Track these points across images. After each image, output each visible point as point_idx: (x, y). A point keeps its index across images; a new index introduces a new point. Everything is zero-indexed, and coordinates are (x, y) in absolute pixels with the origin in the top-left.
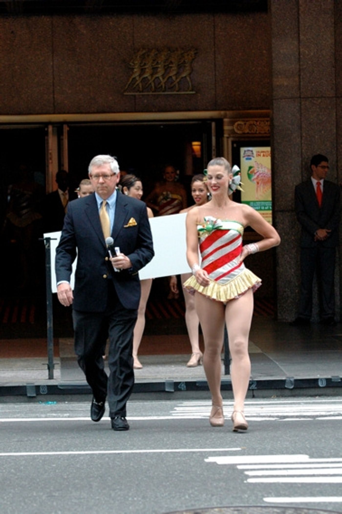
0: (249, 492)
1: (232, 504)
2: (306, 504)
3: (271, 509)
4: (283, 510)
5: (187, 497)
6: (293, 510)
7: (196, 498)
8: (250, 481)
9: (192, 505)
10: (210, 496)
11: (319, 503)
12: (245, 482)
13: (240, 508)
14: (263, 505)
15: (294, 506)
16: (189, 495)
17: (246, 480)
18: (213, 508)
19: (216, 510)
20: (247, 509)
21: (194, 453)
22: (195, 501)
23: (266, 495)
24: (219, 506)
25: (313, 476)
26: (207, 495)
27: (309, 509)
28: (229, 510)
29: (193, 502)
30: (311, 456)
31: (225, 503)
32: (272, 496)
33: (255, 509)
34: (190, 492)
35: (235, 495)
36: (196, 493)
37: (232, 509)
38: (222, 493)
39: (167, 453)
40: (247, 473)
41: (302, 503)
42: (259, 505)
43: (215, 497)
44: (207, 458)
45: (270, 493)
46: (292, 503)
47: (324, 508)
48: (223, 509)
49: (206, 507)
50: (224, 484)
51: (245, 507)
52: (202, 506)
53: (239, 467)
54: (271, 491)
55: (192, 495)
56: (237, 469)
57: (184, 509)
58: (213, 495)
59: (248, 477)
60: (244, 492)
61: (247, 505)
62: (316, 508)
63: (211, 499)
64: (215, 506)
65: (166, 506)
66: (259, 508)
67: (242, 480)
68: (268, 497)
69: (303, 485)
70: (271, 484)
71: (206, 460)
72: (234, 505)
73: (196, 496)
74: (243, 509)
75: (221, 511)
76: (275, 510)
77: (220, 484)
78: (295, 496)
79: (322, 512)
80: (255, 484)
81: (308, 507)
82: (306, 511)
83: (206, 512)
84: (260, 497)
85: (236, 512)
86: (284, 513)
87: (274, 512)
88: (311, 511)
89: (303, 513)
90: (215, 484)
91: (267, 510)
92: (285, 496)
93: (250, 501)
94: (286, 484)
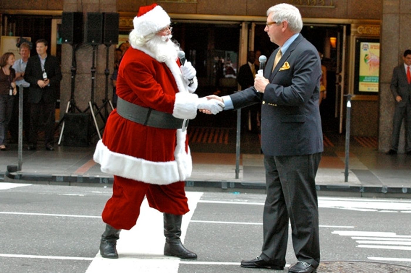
0: (358, 253)
2: (394, 262)
3: (372, 264)
4: (379, 265)
6: (386, 265)
7: (326, 255)
8: (359, 246)
10: (334, 254)
11: (401, 262)
12: (356, 247)
13: (353, 262)
14: (367, 261)
15: (386, 262)
17: (357, 246)
18: (336, 261)
19: (338, 262)
20: (357, 263)
21: (325, 228)
22: (325, 256)
23: (369, 255)
24: (340, 260)
25: (398, 245)
26: (333, 253)
28: (346, 263)
30: (397, 234)
31: (344, 259)
32: (373, 256)
33: (362, 263)
35: (350, 254)
36: (326, 252)
37: (348, 262)
38: (342, 253)
40: (357, 241)
41: (391, 261)
42: (365, 261)
43: (337, 255)
44: (333, 231)
45: (372, 254)
46: (384, 261)
47: (405, 265)
48: (342, 262)
49: (332, 260)
50: (343, 247)
52: (330, 260)
53: (353, 238)
54: (372, 253)
55: (324, 253)
56: (351, 239)
58: (336, 254)
59: (358, 244)
60: (356, 253)
61: (357, 260)
62: (400, 265)
63: (335, 256)
64: (338, 260)
66: (365, 263)
67: (355, 246)
68: (370, 256)
69: (392, 250)
70: (372, 249)
71: (332, 233)
72: (349, 260)
73: (326, 253)
74: (355, 263)
75: (341, 263)
76: (374, 264)
77: (341, 248)
78: (387, 257)
79: (403, 268)
80: (362, 249)
81: (395, 264)
82: (393, 266)
83: (332, 263)
84: (365, 256)
85: (350, 264)
86: (380, 267)
87: (373, 266)
88: (396, 266)
89: (391, 267)
90: (338, 247)
91: (369, 264)
92: (381, 256)
93: (359, 259)
94: (381, 249)
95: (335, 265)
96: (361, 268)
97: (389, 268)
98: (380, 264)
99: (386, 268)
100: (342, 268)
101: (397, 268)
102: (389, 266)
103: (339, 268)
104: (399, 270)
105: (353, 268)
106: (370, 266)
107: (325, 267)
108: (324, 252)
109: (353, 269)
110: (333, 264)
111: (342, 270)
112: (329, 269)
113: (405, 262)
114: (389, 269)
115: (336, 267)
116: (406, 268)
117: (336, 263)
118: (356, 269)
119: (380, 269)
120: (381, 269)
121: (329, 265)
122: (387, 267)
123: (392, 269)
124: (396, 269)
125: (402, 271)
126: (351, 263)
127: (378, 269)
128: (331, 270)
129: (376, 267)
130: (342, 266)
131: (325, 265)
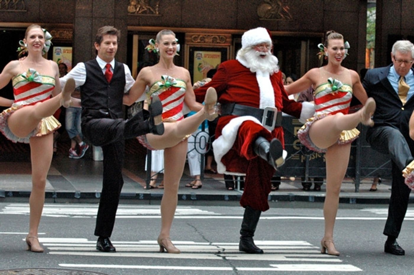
0: (50, 260)
2: (85, 268)
3: (63, 270)
4: (70, 271)
5: (11, 261)
6: (77, 272)
8: (50, 253)
10: (25, 261)
11: (93, 268)
12: (48, 254)
13: (44, 270)
14: (58, 268)
16: (12, 260)
17: (48, 253)
18: (26, 269)
19: (29, 270)
20: (48, 270)
21: (16, 235)
22: (16, 264)
24: (31, 267)
25: (90, 251)
26: (23, 261)
28: (36, 270)
29: (14, 265)
30: (89, 240)
31: (34, 266)
32: (64, 263)
33: (53, 270)
35: (41, 261)
37: (39, 270)
38: (33, 260)
40: (49, 248)
41: (82, 268)
42: (55, 268)
43: (28, 262)
45: (63, 261)
46: (76, 268)
47: (96, 272)
48: (33, 270)
49: (22, 268)
50: (34, 255)
51: (47, 269)
52: (20, 268)
53: (44, 245)
55: (14, 261)
57: (9, 269)
58: (27, 261)
59: (49, 251)
60: (47, 259)
61: (48, 267)
62: (92, 271)
63: (26, 264)
64: (28, 267)
66: (56, 270)
68: (61, 263)
69: (84, 257)
70: (63, 255)
72: (40, 268)
73: (17, 261)
74: (46, 270)
76: (65, 271)
77: (32, 255)
78: (78, 263)
79: (94, 274)
80: (54, 255)
81: (86, 270)
82: (85, 272)
83: (23, 271)
84: (56, 263)
85: (41, 272)
86: (71, 273)
87: (65, 272)
88: (88, 273)
89: (83, 274)
91: (60, 271)
92: (72, 263)
93: (50, 265)
94: (73, 256)
102: (80, 273)
106: (61, 273)
108: (15, 259)
113: (96, 268)
117: (26, 271)
121: (20, 273)
122: (78, 274)
129: (67, 273)
130: (32, 273)
131: (15, 273)
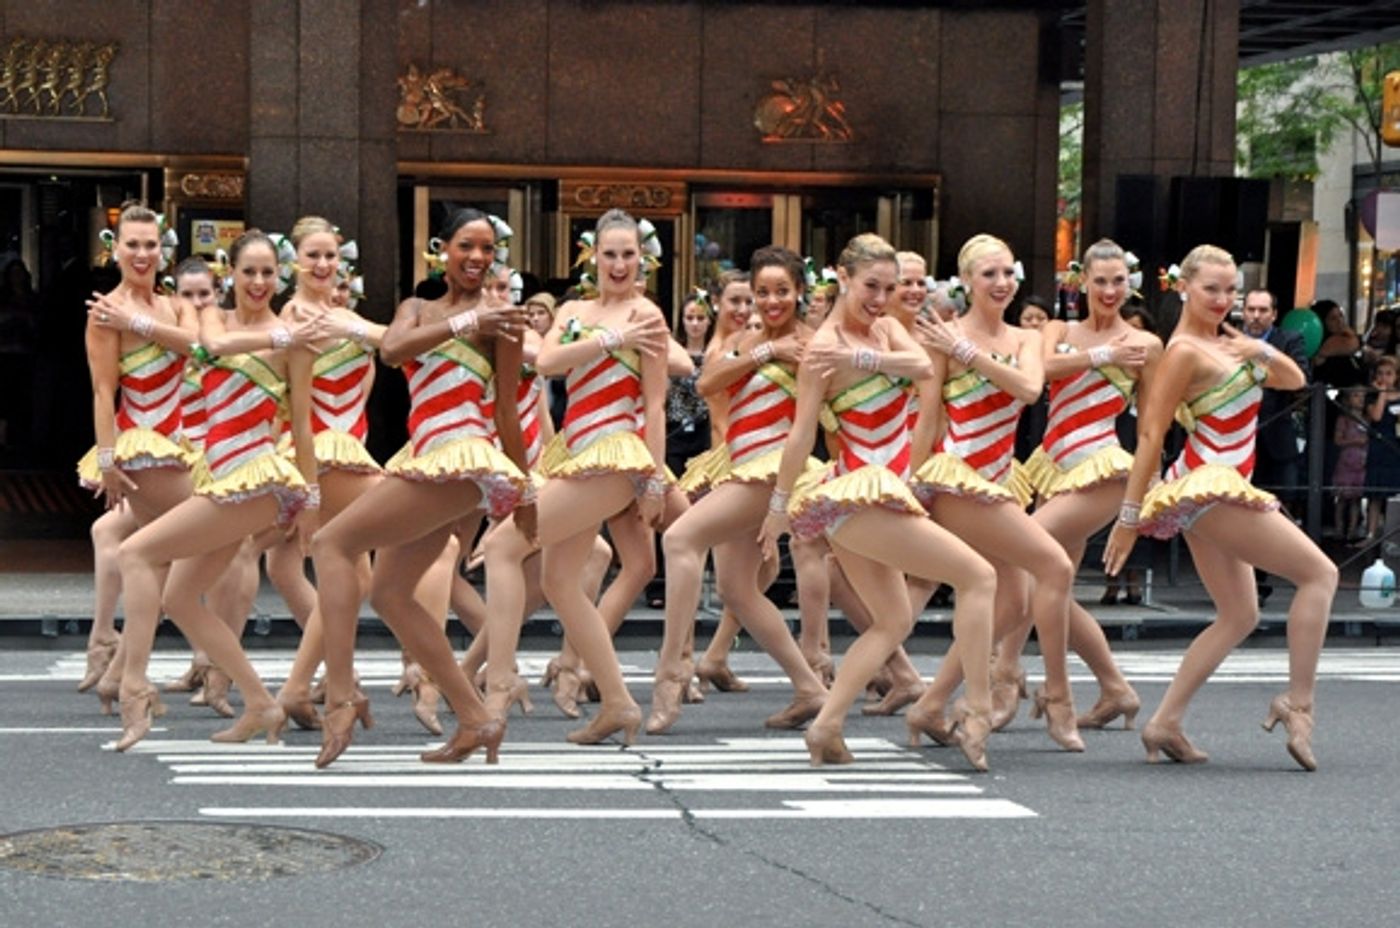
0: (174, 799)
1: (142, 816)
2: (273, 819)
3: (210, 827)
4: (230, 828)
5: (64, 805)
6: (250, 828)
7: (80, 808)
8: (178, 780)
9: (71, 819)
10: (104, 804)
11: (296, 818)
12: (169, 782)
13: (156, 825)
14: (198, 819)
15: (251, 821)
16: (68, 803)
17: (171, 778)
18: (107, 824)
19: (114, 827)
20: (168, 825)
21: (83, 734)
22: (78, 812)
23: (204, 804)
24: (119, 819)
25: (290, 774)
26: (100, 802)
27: (276, 827)
28: (137, 827)
29: (74, 815)
30: (288, 743)
31: (129, 818)
32: (214, 806)
33: (183, 826)
34: (70, 797)
35: (149, 804)
36: (81, 800)
37: (142, 826)
38: (126, 800)
39: (34, 735)
40: (172, 767)
41: (264, 818)
42: (189, 819)
43: (113, 806)
44: (106, 743)
45: (211, 800)
46: (247, 818)
47: (303, 826)
48: (126, 826)
49: (96, 822)
50: (131, 785)
51: (166, 822)
52: (89, 821)
53: (162, 759)
54: (213, 798)
55: (73, 803)
56: (157, 761)
57: (57, 823)
58: (109, 803)
59: (175, 774)
60: (165, 799)
61: (169, 819)
62: (291, 825)
63: (106, 810)
64: (113, 819)
65: (25, 819)
66: (190, 826)
67: (165, 781)
68: (206, 806)
69: (271, 788)
70: (214, 786)
71: (105, 747)
72: (146, 820)
73: (81, 804)
74: (162, 827)
75: (121, 830)
76: (218, 828)
77: (125, 786)
78: (253, 807)
79: (298, 833)
80: (187, 786)
81: (276, 823)
82: (271, 830)
83: (96, 830)
84: (192, 807)
85: (149, 831)
86: (232, 834)
87: (216, 831)
88: (280, 831)
89: (266, 834)
90: (115, 785)
91: (203, 828)
92: (237, 805)
93: (176, 813)
94: (240, 786)
95: (104, 834)
96: (178, 838)
97: (261, 836)
98: (232, 826)
99: (249, 838)
100: (123, 843)
101: (280, 835)
102: (259, 831)
103: (116, 843)
104: (286, 839)
105: (155, 840)
106: (205, 832)
107: (76, 842)
108: (75, 800)
109: (157, 844)
110: (97, 834)
111: (125, 846)
112: (85, 847)
113: (304, 817)
114: (258, 839)
115: (107, 839)
116: (307, 835)
117: (106, 828)
118: (164, 842)
119: (233, 838)
120: (236, 841)
121: (88, 836)
122: (252, 834)
123: (268, 838)
124: (280, 838)
125: (295, 842)
126: (151, 826)
127: (228, 841)
128: (92, 848)
129: (222, 834)
130: (124, 836)
131: (74, 837)
